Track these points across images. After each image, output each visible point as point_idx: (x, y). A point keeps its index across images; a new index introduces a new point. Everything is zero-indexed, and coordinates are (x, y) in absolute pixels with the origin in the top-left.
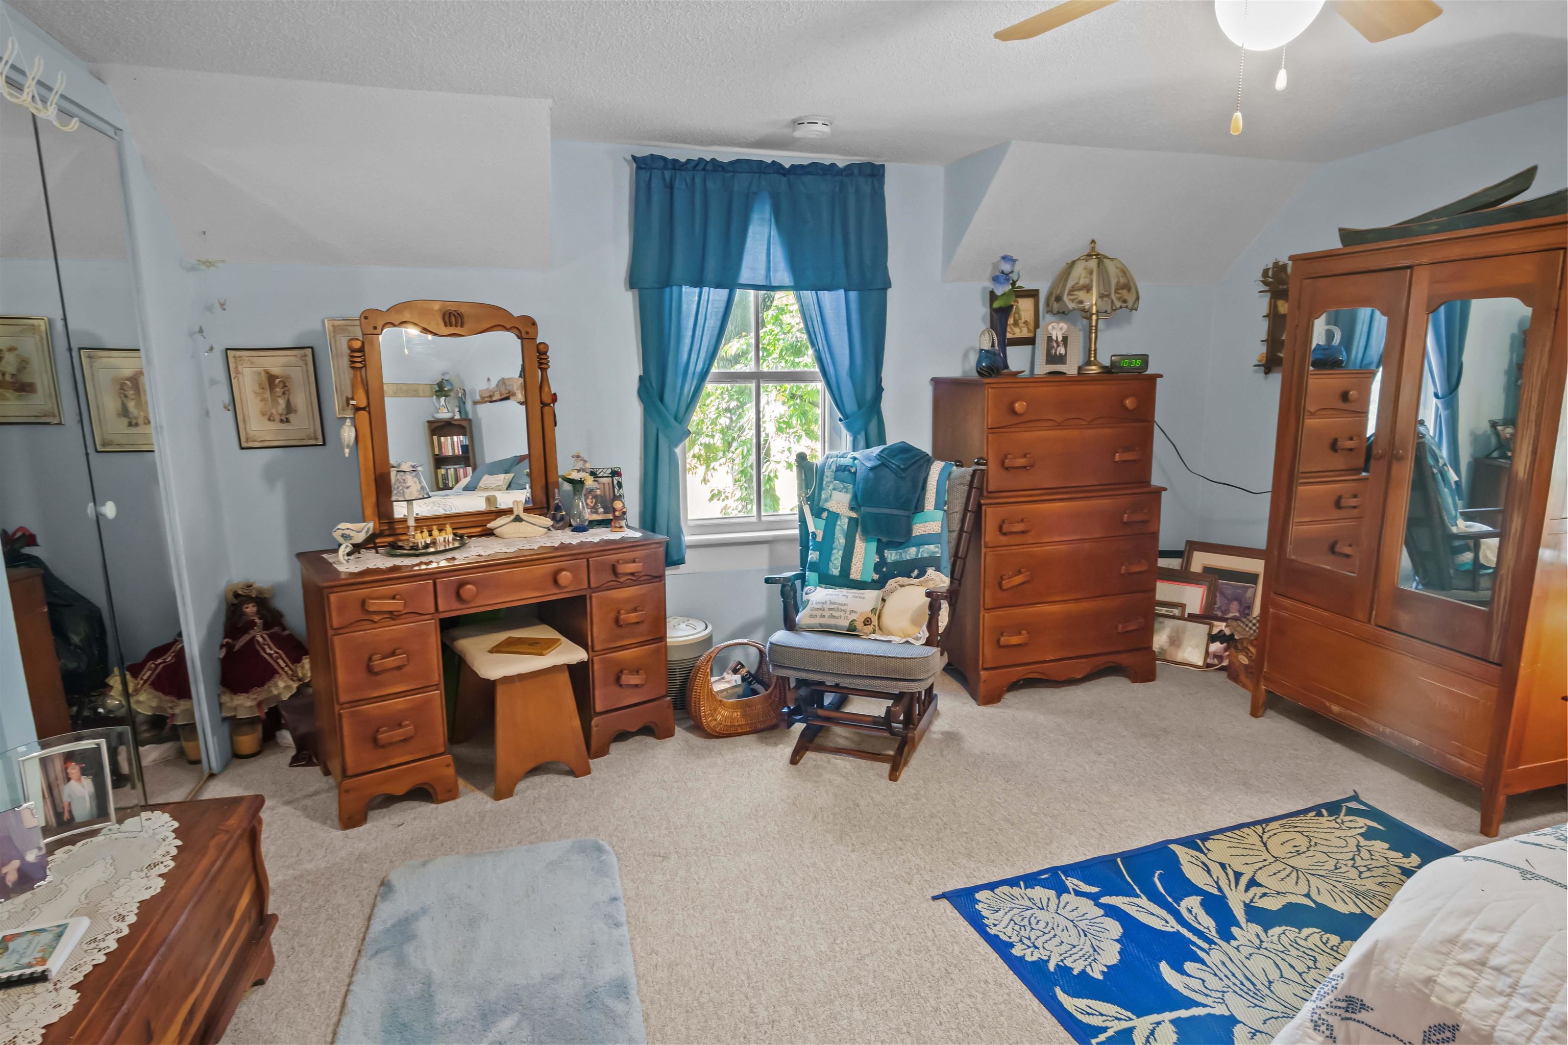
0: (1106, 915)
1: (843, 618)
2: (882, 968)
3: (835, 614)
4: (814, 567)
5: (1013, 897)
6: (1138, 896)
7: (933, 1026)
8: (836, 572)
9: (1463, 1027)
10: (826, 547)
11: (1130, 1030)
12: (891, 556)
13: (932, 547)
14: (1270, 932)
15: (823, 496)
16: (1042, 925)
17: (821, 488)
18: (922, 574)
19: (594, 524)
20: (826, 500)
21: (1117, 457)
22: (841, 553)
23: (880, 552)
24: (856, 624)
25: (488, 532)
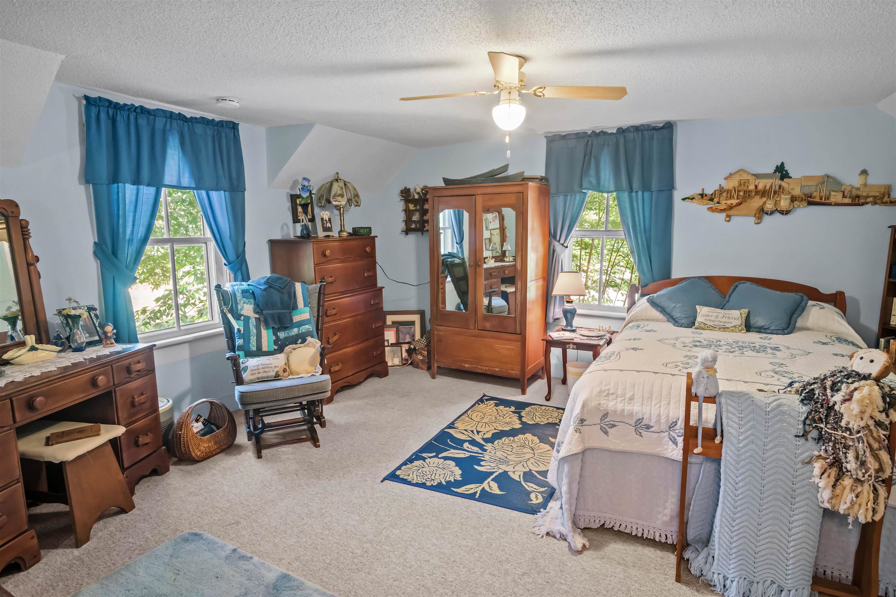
0: (445, 460)
1: (271, 371)
2: (387, 513)
3: (266, 370)
4: (241, 348)
5: (410, 469)
6: (450, 450)
7: (424, 520)
8: (254, 349)
9: (609, 412)
10: (246, 336)
11: (483, 488)
12: (282, 335)
13: (307, 326)
14: (495, 444)
15: (239, 308)
16: (428, 473)
17: (237, 304)
18: (304, 341)
19: (90, 344)
20: (241, 310)
21: (366, 275)
22: (255, 337)
23: (275, 334)
24: (279, 373)
25: (4, 362)
